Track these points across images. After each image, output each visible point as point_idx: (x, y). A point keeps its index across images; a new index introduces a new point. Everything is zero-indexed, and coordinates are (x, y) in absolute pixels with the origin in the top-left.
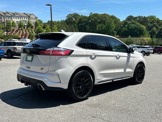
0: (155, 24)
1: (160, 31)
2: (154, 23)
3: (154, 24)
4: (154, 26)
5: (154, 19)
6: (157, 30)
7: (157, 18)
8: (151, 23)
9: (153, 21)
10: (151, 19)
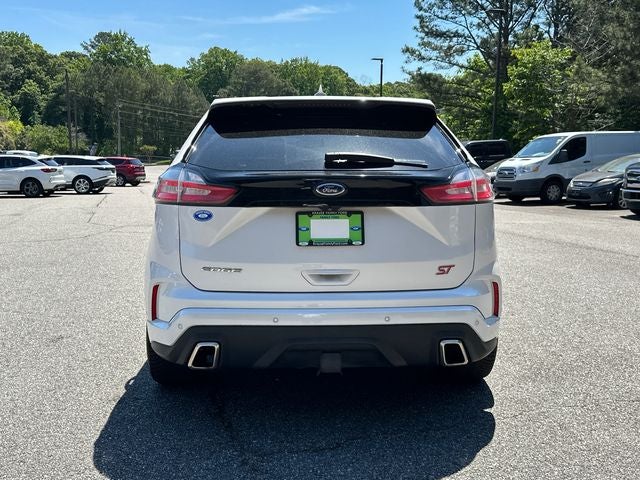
0: (30, 67)
1: (57, 97)
2: (28, 63)
3: (29, 70)
4: (30, 75)
5: (26, 49)
6: (42, 93)
7: (37, 46)
8: (16, 62)
9: (22, 56)
10: (11, 45)
